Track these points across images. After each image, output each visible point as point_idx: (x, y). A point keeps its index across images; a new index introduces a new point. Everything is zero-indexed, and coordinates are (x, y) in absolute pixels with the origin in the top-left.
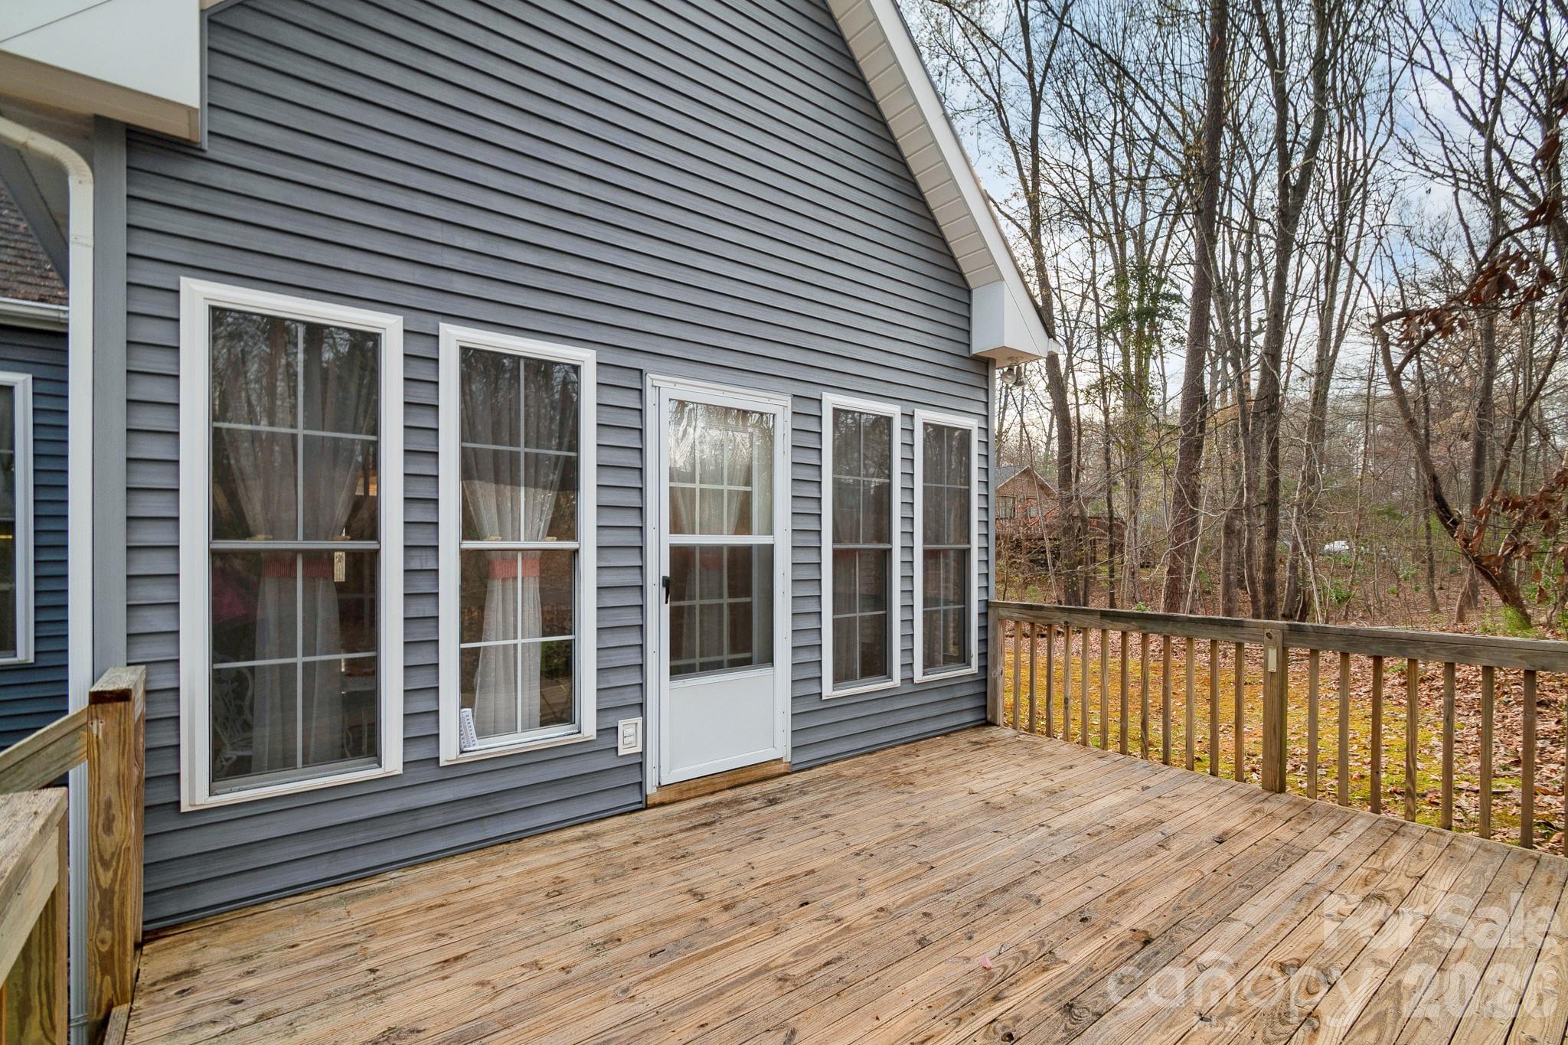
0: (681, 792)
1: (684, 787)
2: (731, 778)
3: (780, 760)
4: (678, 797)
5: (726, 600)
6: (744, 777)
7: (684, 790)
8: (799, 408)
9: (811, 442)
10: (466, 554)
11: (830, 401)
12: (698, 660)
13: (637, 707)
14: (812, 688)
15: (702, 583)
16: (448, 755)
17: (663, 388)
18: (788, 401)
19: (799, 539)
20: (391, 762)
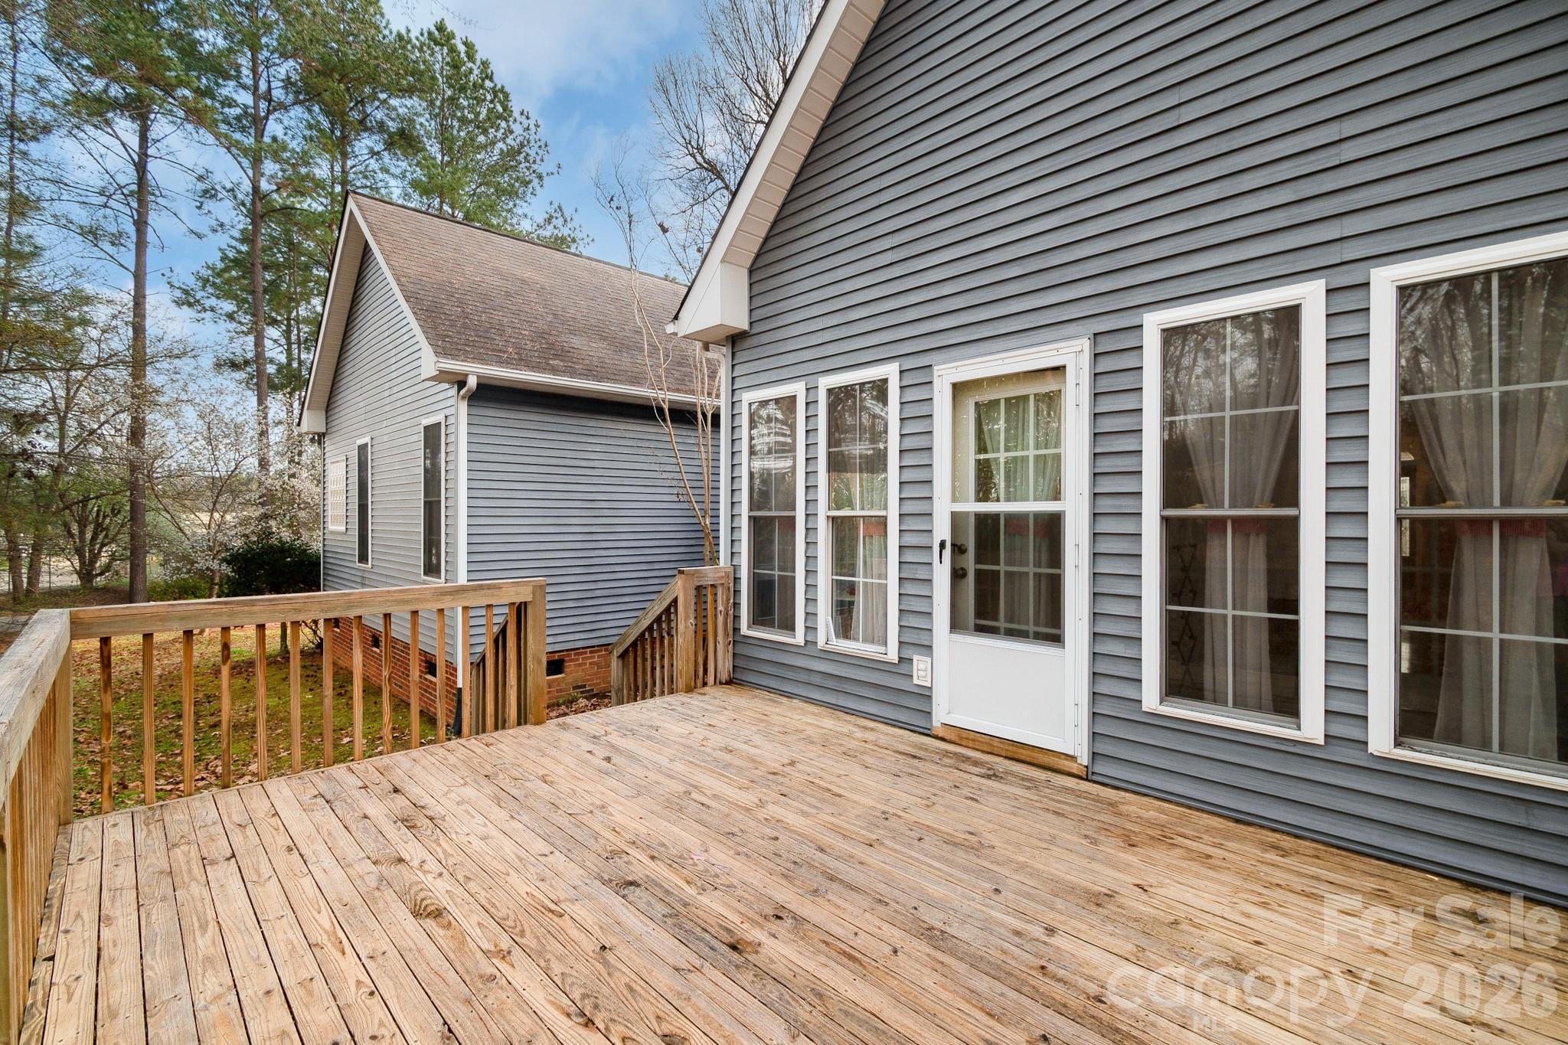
0: (961, 738)
1: (964, 734)
2: (1010, 748)
3: (1073, 758)
4: (956, 739)
5: (1002, 568)
6: (1024, 754)
7: (963, 737)
8: (1107, 344)
9: (1124, 382)
10: (834, 520)
11: (1154, 322)
12: (1002, 624)
13: (928, 649)
14: (1128, 691)
15: (1009, 549)
16: (821, 643)
17: (947, 373)
18: (1085, 344)
19: (1106, 504)
20: (799, 638)
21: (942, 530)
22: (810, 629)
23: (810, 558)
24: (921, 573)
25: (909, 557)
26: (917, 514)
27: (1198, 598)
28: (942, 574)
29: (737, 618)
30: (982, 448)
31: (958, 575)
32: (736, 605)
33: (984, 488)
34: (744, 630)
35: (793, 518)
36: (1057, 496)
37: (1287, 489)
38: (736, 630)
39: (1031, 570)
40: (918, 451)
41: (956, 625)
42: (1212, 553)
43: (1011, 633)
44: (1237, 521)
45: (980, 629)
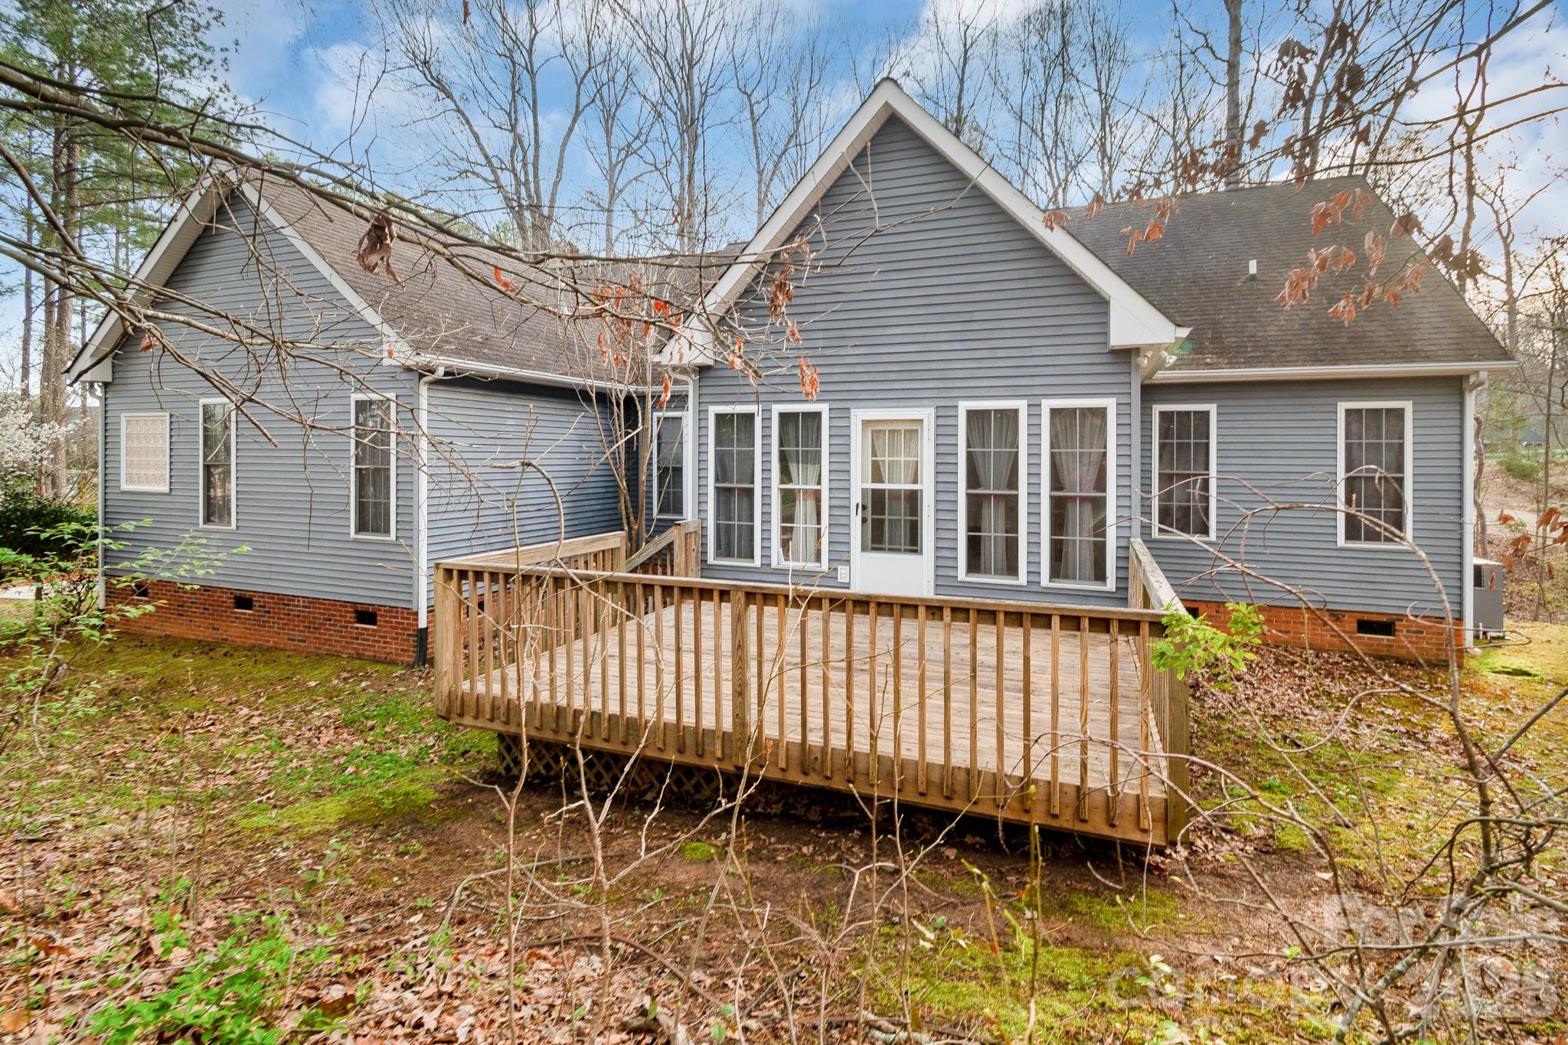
5: (886, 517)
8: (942, 413)
9: (950, 431)
10: (782, 490)
11: (964, 406)
12: (887, 546)
13: (848, 562)
14: (952, 573)
15: (890, 507)
16: (774, 564)
17: (859, 415)
18: (932, 411)
19: (942, 487)
20: (757, 562)
21: (856, 498)
22: (766, 556)
23: (766, 514)
24: (843, 521)
25: (836, 512)
26: (841, 488)
27: (979, 530)
28: (856, 522)
29: (704, 553)
30: (874, 454)
31: (864, 521)
32: (704, 545)
33: (877, 476)
34: (711, 559)
35: (752, 490)
36: (915, 481)
37: (1013, 483)
38: (704, 561)
39: (903, 518)
40: (842, 454)
41: (864, 549)
42: (985, 511)
43: (891, 550)
44: (996, 496)
45: (874, 549)
